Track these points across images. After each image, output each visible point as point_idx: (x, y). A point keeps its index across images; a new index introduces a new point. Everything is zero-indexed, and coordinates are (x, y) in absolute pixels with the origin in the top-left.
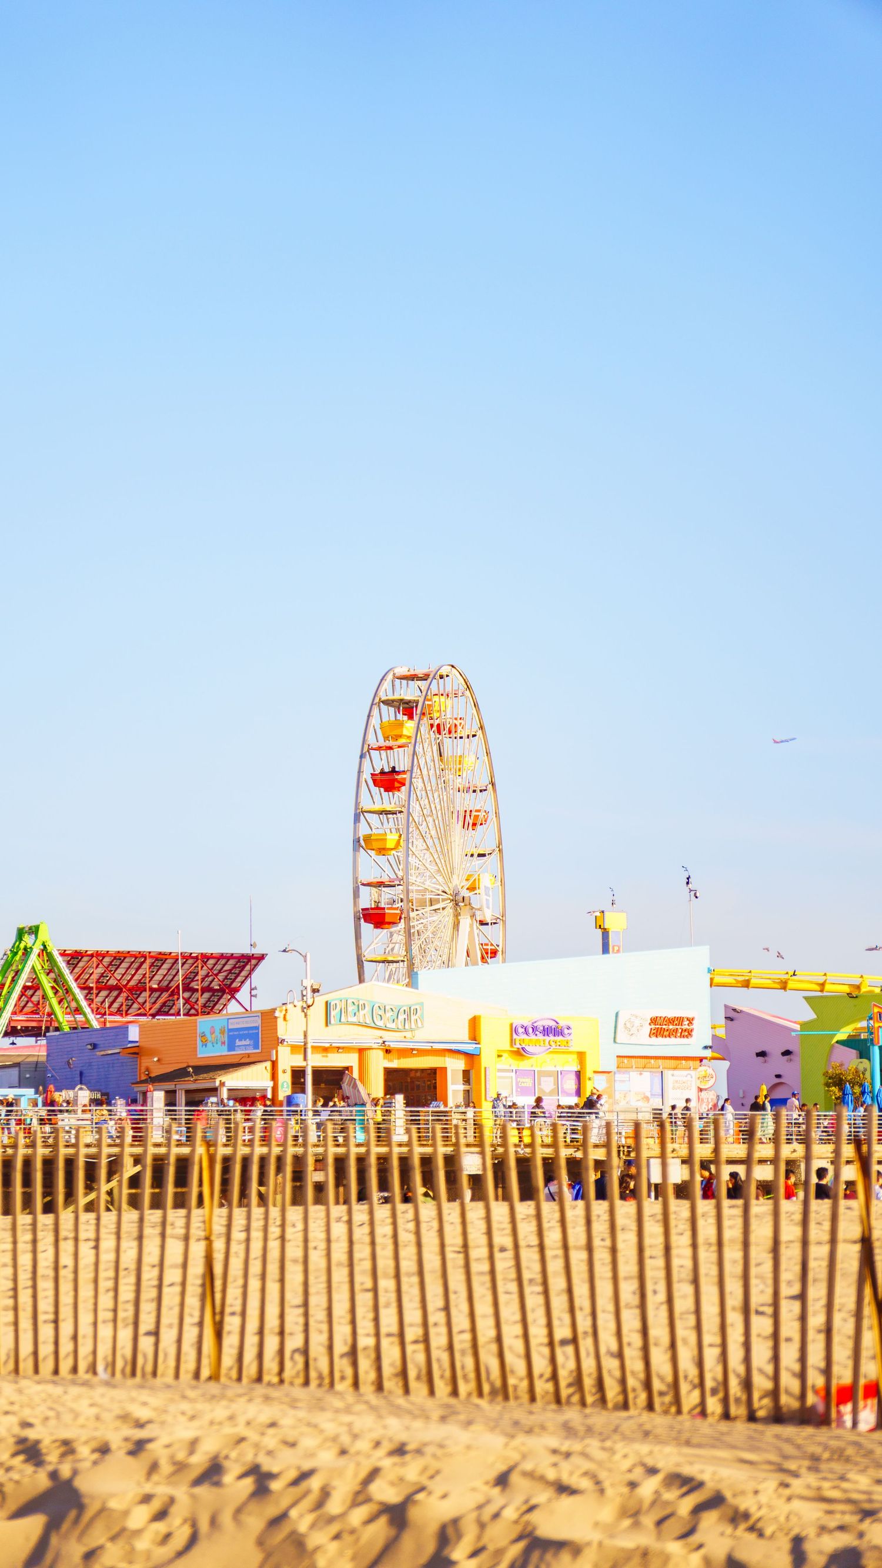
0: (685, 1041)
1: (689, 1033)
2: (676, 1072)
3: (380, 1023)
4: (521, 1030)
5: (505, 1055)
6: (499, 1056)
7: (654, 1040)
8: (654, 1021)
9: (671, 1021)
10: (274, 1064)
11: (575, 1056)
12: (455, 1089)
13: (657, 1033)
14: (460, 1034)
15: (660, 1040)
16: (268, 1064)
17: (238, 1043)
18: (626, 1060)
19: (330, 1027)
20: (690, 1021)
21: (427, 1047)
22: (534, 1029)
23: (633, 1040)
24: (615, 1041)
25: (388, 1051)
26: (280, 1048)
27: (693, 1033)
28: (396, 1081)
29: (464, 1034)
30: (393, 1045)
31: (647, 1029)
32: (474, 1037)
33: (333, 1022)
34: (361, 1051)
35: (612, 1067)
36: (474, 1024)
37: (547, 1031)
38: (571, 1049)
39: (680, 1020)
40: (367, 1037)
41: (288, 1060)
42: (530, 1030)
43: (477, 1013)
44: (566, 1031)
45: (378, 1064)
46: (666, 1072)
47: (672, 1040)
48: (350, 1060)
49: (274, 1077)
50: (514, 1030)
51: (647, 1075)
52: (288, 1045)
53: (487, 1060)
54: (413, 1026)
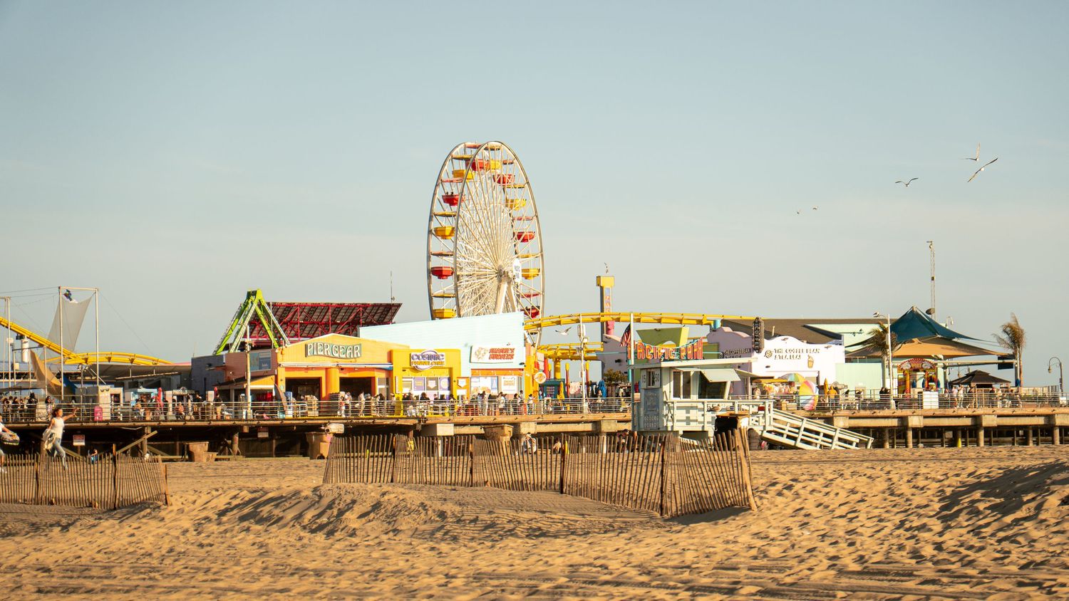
0: (509, 360)
1: (512, 357)
2: (506, 377)
3: (337, 355)
4: (415, 357)
5: (408, 370)
6: (404, 371)
7: (492, 361)
8: (492, 350)
9: (502, 350)
10: (276, 377)
11: (448, 370)
12: (380, 387)
13: (493, 357)
14: (382, 360)
15: (495, 361)
16: (274, 376)
17: (263, 366)
18: (477, 371)
19: (308, 358)
20: (512, 350)
21: (363, 366)
22: (423, 357)
23: (480, 361)
24: (470, 362)
25: (342, 369)
26: (279, 368)
27: (514, 357)
28: (346, 384)
29: (384, 359)
30: (343, 366)
31: (488, 355)
32: (390, 361)
33: (309, 354)
34: (327, 369)
35: (469, 375)
36: (390, 354)
37: (430, 357)
38: (444, 366)
39: (507, 350)
40: (329, 363)
41: (283, 375)
42: (421, 357)
43: (392, 349)
44: (441, 357)
45: (336, 377)
46: (500, 377)
47: (502, 361)
48: (321, 374)
49: (276, 382)
50: (411, 357)
51: (489, 379)
52: (283, 367)
53: (397, 373)
54: (355, 356)
